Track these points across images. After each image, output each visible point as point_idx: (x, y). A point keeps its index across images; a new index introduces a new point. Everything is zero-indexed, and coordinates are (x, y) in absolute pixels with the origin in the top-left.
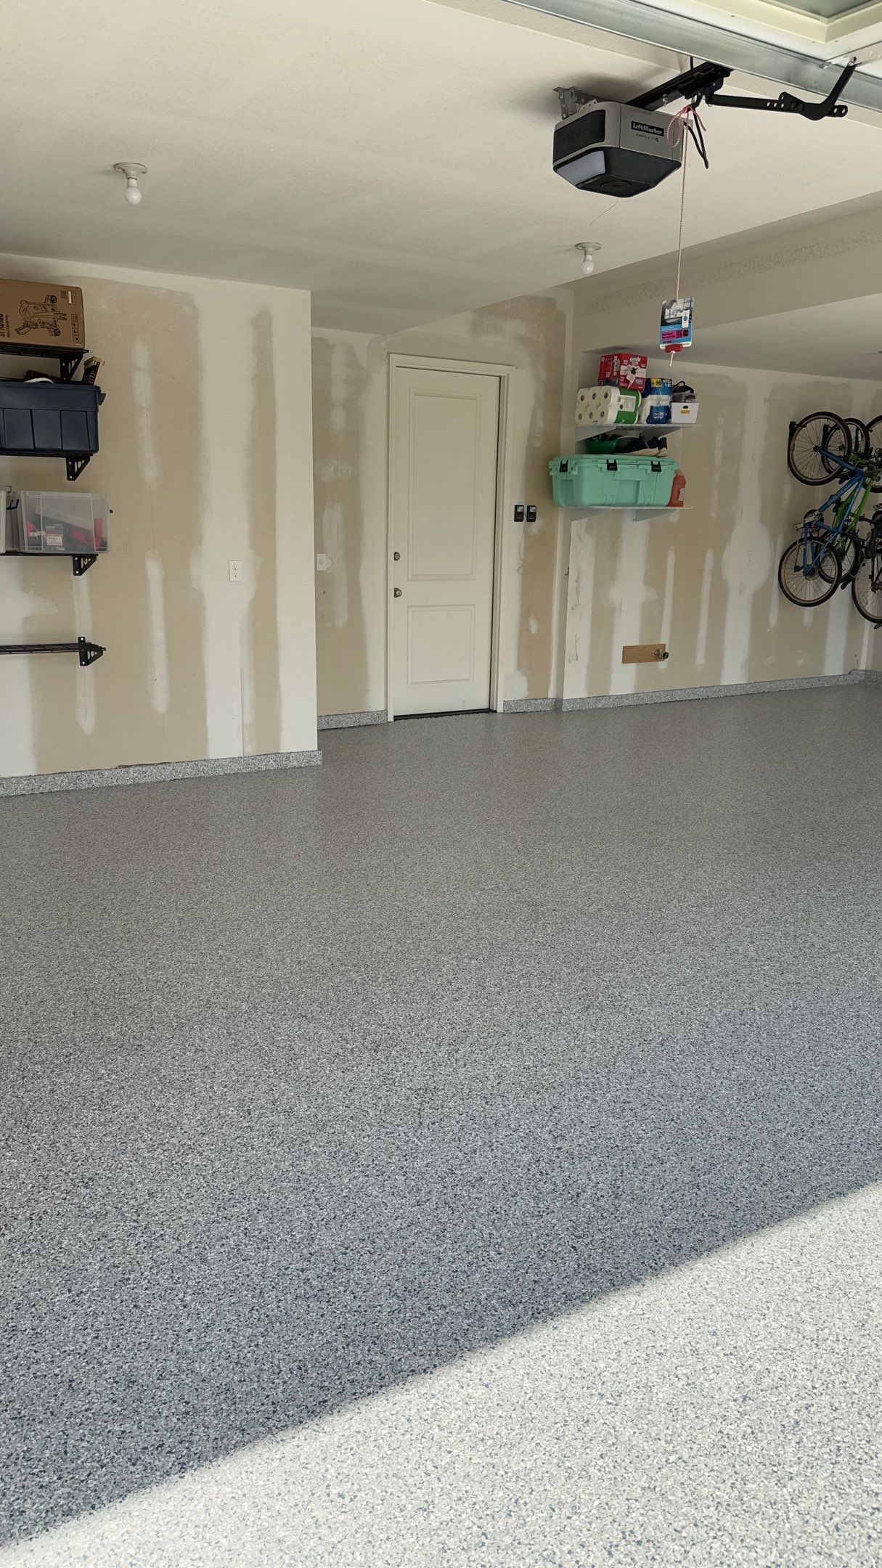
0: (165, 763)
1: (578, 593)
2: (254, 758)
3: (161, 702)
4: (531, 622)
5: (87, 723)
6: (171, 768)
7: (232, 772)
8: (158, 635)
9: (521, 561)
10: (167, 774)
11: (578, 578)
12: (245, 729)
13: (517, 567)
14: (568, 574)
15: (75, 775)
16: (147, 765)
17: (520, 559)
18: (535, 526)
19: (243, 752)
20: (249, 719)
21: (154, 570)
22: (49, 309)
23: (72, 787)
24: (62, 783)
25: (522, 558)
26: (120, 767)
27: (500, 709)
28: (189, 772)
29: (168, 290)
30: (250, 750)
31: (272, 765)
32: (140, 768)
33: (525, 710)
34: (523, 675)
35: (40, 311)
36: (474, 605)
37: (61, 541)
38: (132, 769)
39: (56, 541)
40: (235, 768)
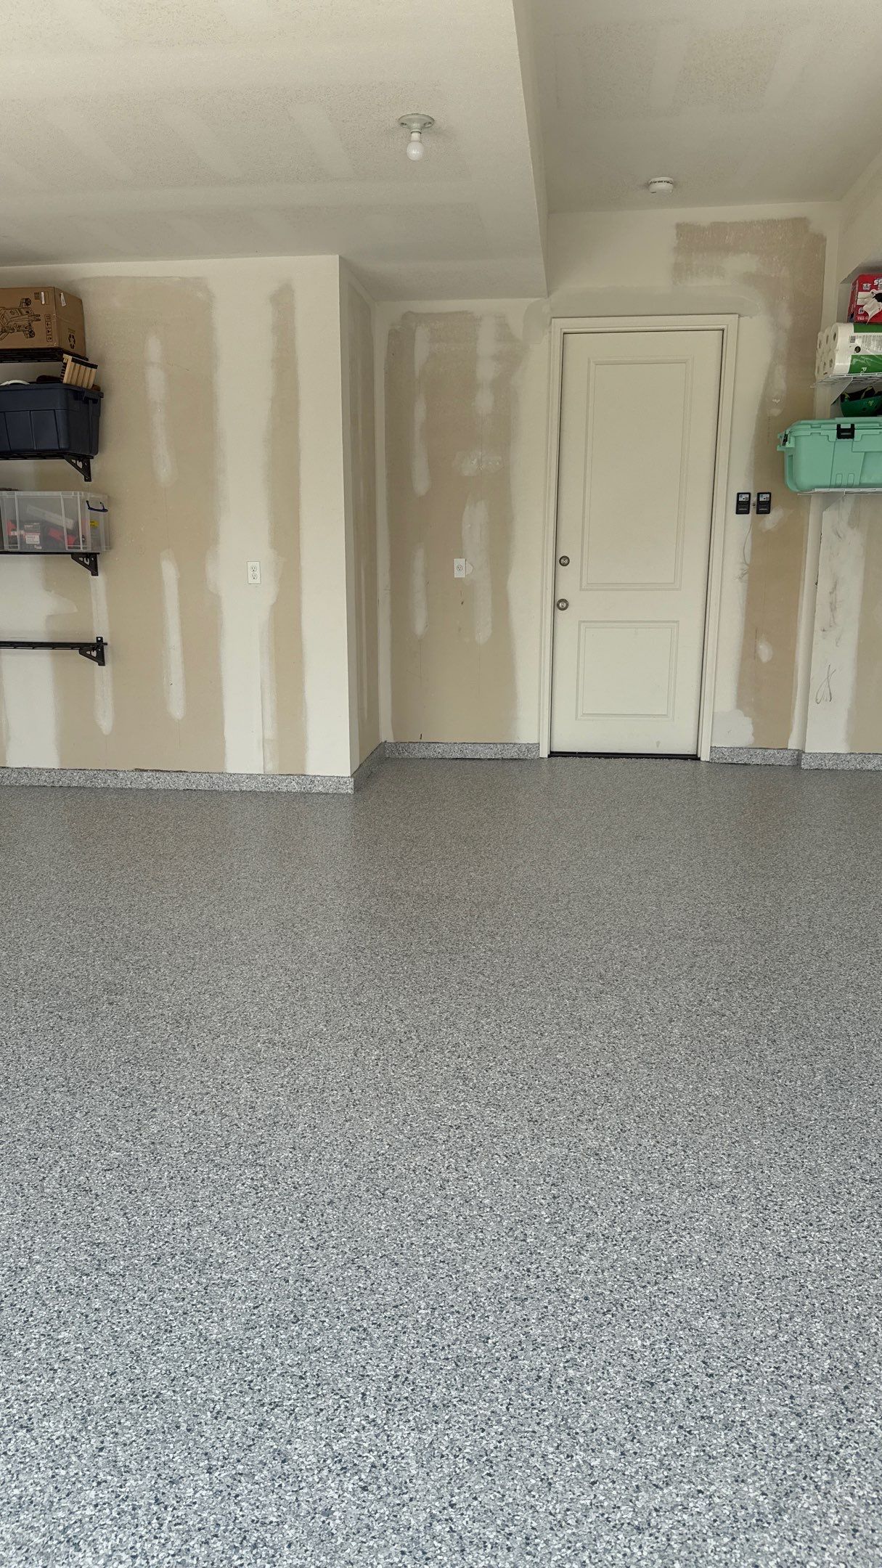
0: (181, 771)
1: (833, 608)
2: (273, 776)
3: (177, 709)
4: (761, 647)
5: (106, 723)
6: (185, 777)
7: (249, 790)
8: (174, 639)
9: (746, 567)
10: (181, 783)
11: (835, 588)
12: (266, 745)
13: (738, 573)
14: (816, 584)
15: (92, 773)
16: (162, 771)
17: (746, 563)
18: (770, 520)
19: (264, 768)
20: (269, 734)
21: (169, 572)
22: (24, 312)
23: (88, 784)
24: (78, 780)
25: (748, 561)
26: (136, 770)
27: (705, 756)
28: (204, 784)
29: (179, 277)
30: (271, 768)
31: (294, 787)
32: (154, 774)
33: (746, 761)
34: (745, 716)
35: (16, 315)
36: (677, 622)
37: (38, 540)
38: (145, 774)
39: (34, 539)
40: (253, 786)
